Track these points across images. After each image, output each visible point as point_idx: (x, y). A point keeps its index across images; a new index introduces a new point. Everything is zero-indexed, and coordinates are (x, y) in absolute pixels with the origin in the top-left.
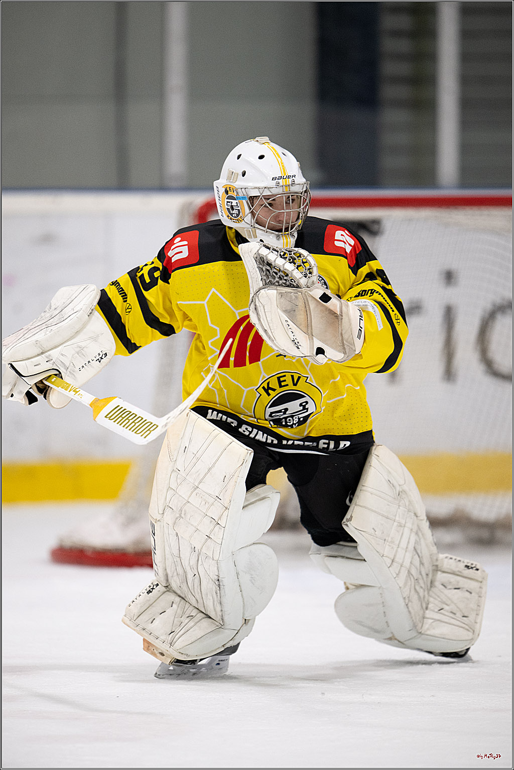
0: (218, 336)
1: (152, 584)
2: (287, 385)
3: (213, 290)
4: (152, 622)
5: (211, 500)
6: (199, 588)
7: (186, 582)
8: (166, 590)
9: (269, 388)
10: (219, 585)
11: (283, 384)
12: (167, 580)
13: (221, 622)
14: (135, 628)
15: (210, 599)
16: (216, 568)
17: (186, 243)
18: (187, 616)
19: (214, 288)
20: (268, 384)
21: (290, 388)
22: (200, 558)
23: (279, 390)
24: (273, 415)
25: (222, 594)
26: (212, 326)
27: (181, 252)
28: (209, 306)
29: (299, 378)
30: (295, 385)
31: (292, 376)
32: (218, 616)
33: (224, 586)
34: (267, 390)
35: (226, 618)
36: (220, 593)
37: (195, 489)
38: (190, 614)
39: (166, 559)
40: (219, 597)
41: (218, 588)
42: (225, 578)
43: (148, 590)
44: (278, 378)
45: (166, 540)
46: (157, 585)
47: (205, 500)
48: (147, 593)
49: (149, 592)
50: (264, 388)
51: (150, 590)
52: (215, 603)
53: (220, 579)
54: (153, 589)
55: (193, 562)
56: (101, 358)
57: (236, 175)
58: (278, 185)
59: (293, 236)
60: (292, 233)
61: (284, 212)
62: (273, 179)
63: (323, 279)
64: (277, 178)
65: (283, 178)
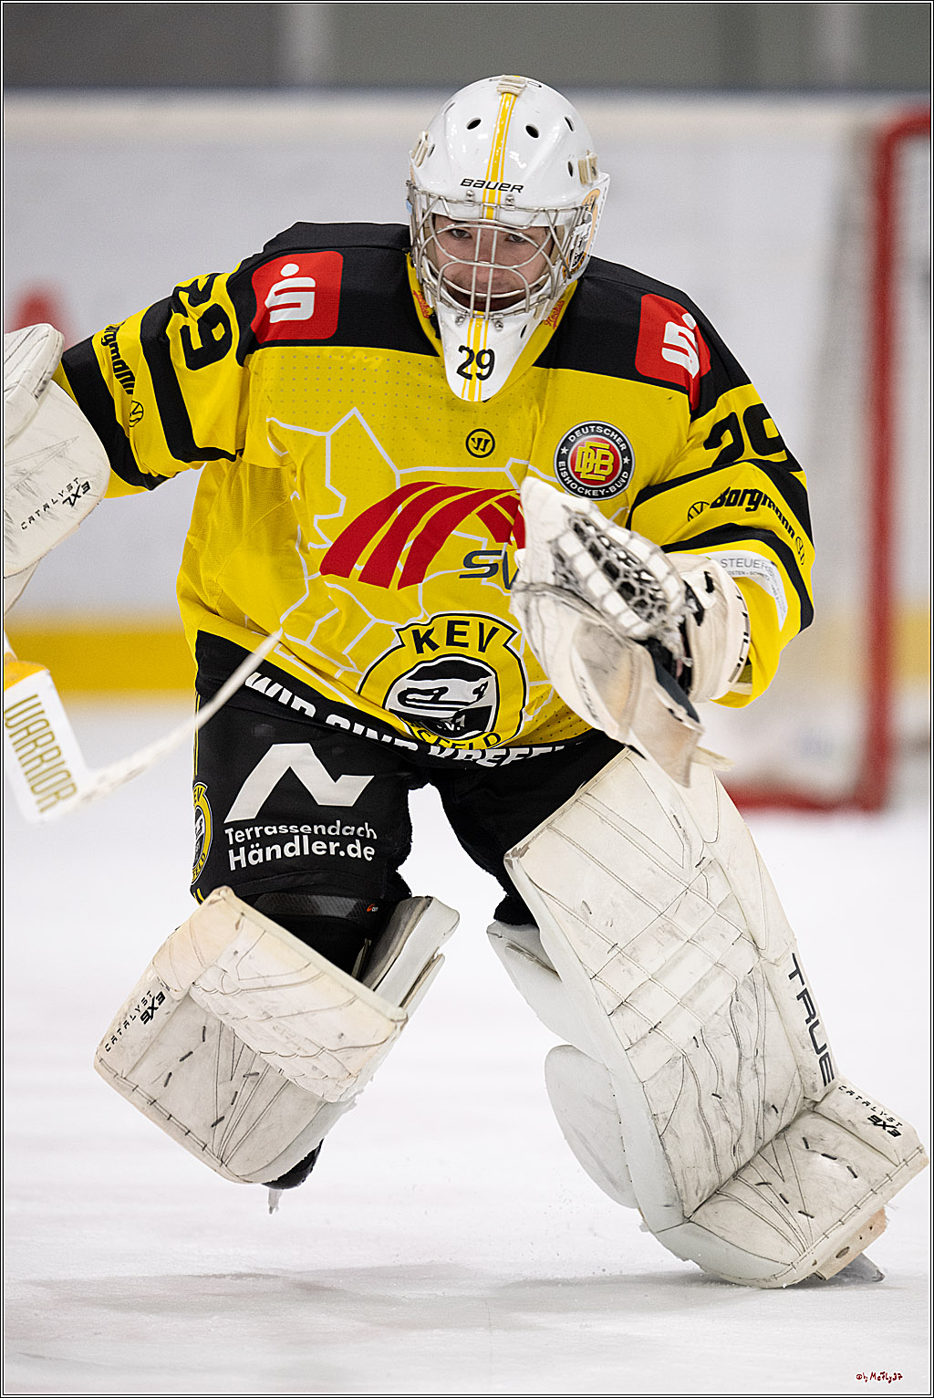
0: (340, 514)
2: (466, 645)
3: (355, 411)
4: (167, 1084)
9: (426, 638)
11: (457, 638)
17: (310, 282)
18: (244, 1073)
19: (359, 409)
21: (468, 653)
23: (444, 649)
24: (409, 697)
26: (332, 489)
27: (298, 305)
28: (335, 445)
29: (494, 631)
31: (481, 625)
34: (421, 641)
38: (251, 1068)
44: (451, 624)
49: (146, 1016)
50: (416, 633)
54: (153, 1008)
56: (76, 496)
57: (423, 150)
58: (471, 200)
59: (499, 324)
60: (495, 317)
61: (473, 266)
62: (464, 181)
63: (625, 442)
64: (473, 184)
65: (487, 187)
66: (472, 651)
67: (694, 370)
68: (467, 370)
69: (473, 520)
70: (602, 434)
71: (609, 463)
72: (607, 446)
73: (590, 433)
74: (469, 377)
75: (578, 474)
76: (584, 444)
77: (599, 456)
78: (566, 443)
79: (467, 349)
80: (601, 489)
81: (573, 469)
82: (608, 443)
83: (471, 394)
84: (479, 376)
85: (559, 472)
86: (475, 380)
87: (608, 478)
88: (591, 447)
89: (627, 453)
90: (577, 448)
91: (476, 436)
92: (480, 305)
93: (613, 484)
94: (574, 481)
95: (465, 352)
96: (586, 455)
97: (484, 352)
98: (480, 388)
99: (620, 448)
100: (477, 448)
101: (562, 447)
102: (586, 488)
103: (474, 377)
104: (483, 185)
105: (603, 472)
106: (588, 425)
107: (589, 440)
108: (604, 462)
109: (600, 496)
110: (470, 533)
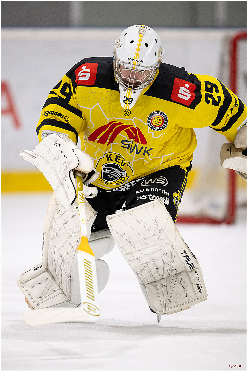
1: (39, 265)
3: (98, 104)
4: (32, 288)
5: (71, 233)
6: (61, 277)
7: (55, 270)
8: (46, 270)
9: (110, 157)
10: (70, 279)
11: (117, 160)
12: (47, 265)
13: (69, 299)
14: (22, 289)
15: (65, 284)
16: (70, 270)
17: (89, 70)
18: (52, 289)
22: (63, 262)
25: (71, 284)
26: (91, 122)
27: (86, 76)
28: (92, 112)
30: (121, 165)
31: (123, 161)
32: (68, 295)
33: (73, 280)
34: (108, 157)
35: (72, 297)
36: (70, 284)
37: (65, 224)
38: (54, 289)
39: (48, 255)
40: (69, 285)
41: (70, 281)
42: (74, 276)
43: (35, 268)
44: (117, 156)
45: (49, 244)
46: (42, 266)
47: (68, 232)
48: (35, 270)
49: (36, 269)
50: (107, 155)
51: (36, 268)
52: (67, 288)
53: (71, 276)
54: (38, 268)
55: (60, 262)
57: (118, 45)
58: (130, 63)
59: (135, 92)
60: (134, 90)
61: (129, 79)
62: (128, 58)
63: (166, 116)
64: (131, 59)
65: (134, 61)
68: (126, 101)
69: (123, 132)
70: (160, 114)
71: (161, 122)
72: (161, 117)
73: (157, 114)
75: (152, 124)
76: (155, 116)
77: (159, 120)
78: (151, 115)
79: (126, 97)
80: (158, 128)
81: (152, 122)
82: (161, 116)
83: (126, 107)
84: (129, 104)
85: (148, 123)
86: (127, 105)
88: (157, 117)
89: (166, 119)
90: (153, 117)
91: (126, 111)
93: (161, 127)
94: (151, 125)
95: (125, 97)
96: (155, 119)
97: (130, 98)
98: (128, 106)
99: (164, 118)
100: (126, 114)
101: (150, 116)
102: (154, 127)
103: (127, 104)
104: (133, 60)
105: (159, 124)
106: (157, 112)
107: (157, 115)
108: (160, 121)
109: (157, 130)
110: (123, 135)
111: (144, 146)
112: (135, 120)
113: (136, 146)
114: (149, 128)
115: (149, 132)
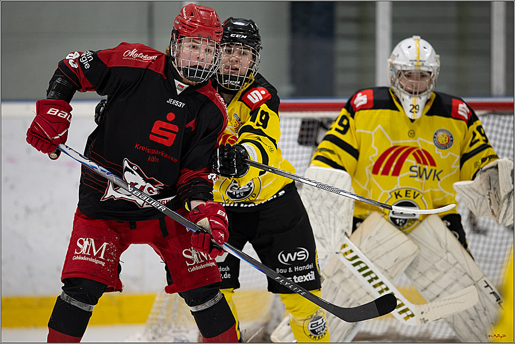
0: (376, 154)
2: (409, 197)
9: (398, 194)
11: (408, 195)
20: (399, 192)
21: (411, 199)
26: (374, 147)
28: (375, 135)
29: (418, 194)
30: (414, 198)
31: (415, 193)
34: (397, 195)
44: (407, 191)
50: (395, 193)
58: (412, 66)
59: (420, 98)
60: (419, 96)
62: (410, 61)
63: (450, 134)
64: (413, 61)
65: (417, 61)
66: (412, 198)
67: (466, 117)
68: (413, 111)
69: (411, 156)
70: (445, 132)
71: (447, 139)
72: (446, 135)
73: (442, 132)
74: (413, 112)
76: (440, 134)
77: (444, 138)
78: (436, 134)
79: (412, 105)
80: (445, 147)
81: (438, 141)
83: (414, 117)
85: (434, 142)
87: (447, 144)
88: (442, 135)
89: (452, 137)
90: (439, 136)
91: (411, 132)
92: (416, 93)
94: (438, 144)
96: (441, 137)
97: (417, 105)
99: (450, 136)
100: (411, 135)
102: (441, 146)
103: (415, 112)
105: (445, 142)
106: (441, 130)
110: (410, 160)
111: (433, 168)
112: (420, 141)
113: (425, 169)
114: (436, 148)
115: (436, 152)
